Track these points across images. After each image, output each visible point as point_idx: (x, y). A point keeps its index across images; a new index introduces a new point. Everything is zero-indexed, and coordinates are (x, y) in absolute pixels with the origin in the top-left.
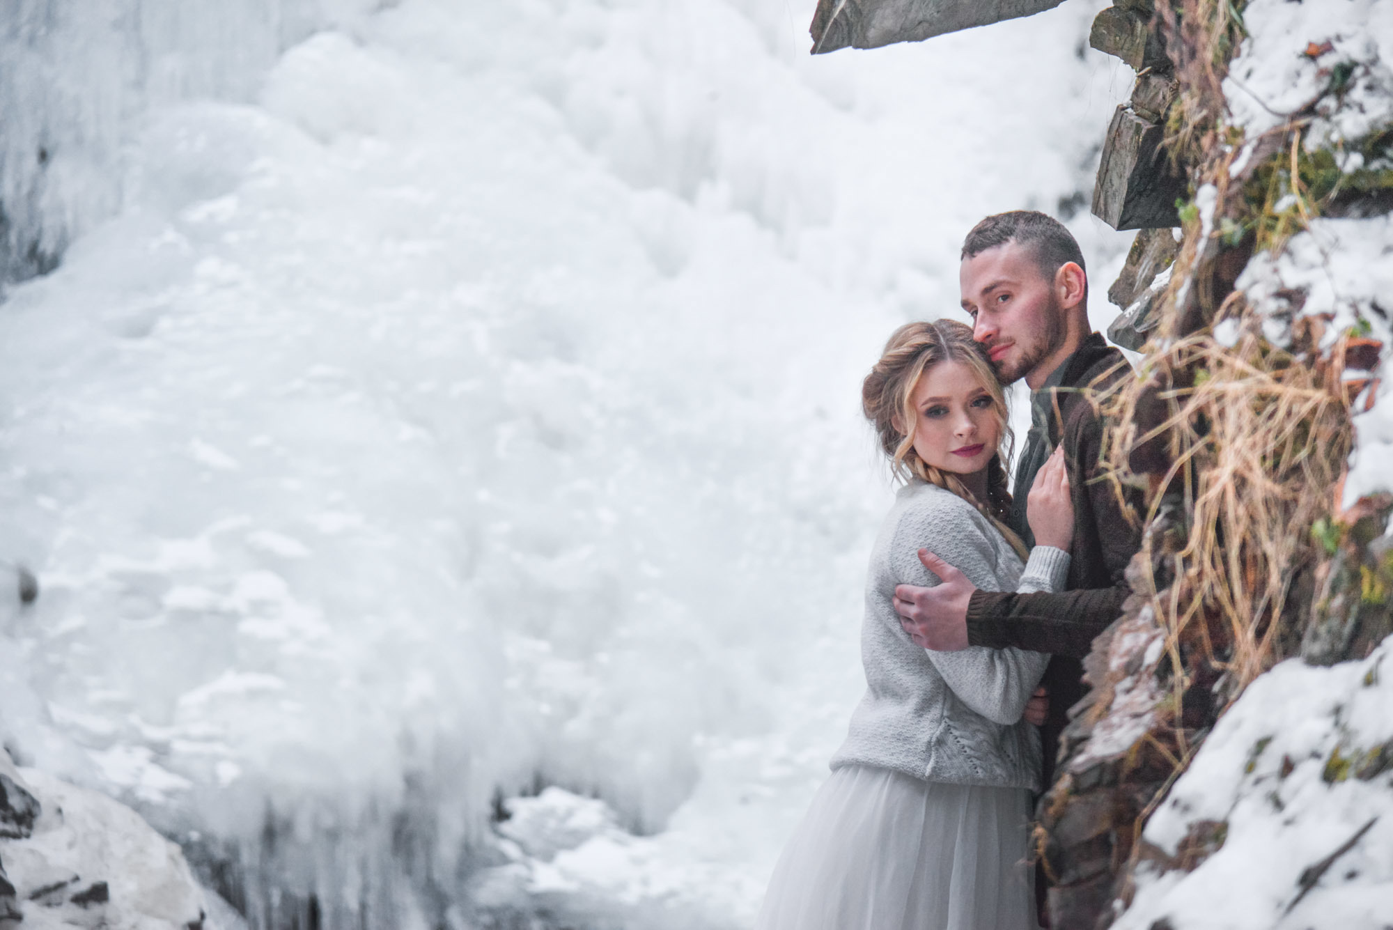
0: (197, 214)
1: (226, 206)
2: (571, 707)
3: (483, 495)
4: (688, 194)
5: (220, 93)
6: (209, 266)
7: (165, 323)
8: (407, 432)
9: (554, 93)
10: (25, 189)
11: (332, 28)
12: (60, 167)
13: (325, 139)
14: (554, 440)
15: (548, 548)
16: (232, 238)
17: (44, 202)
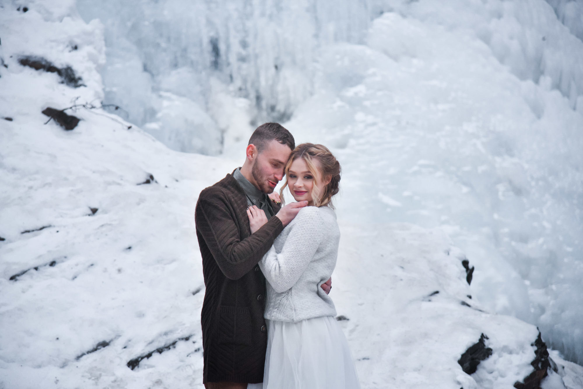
0: (350, 92)
1: (361, 89)
2: (542, 310)
3: (496, 216)
4: (537, 81)
5: (349, 40)
6: (360, 116)
7: (352, 142)
8: (465, 189)
9: (486, 38)
10: (270, 82)
11: (391, 10)
12: (286, 72)
13: (396, 58)
14: (518, 191)
15: (524, 239)
16: (367, 103)
17: (279, 88)
